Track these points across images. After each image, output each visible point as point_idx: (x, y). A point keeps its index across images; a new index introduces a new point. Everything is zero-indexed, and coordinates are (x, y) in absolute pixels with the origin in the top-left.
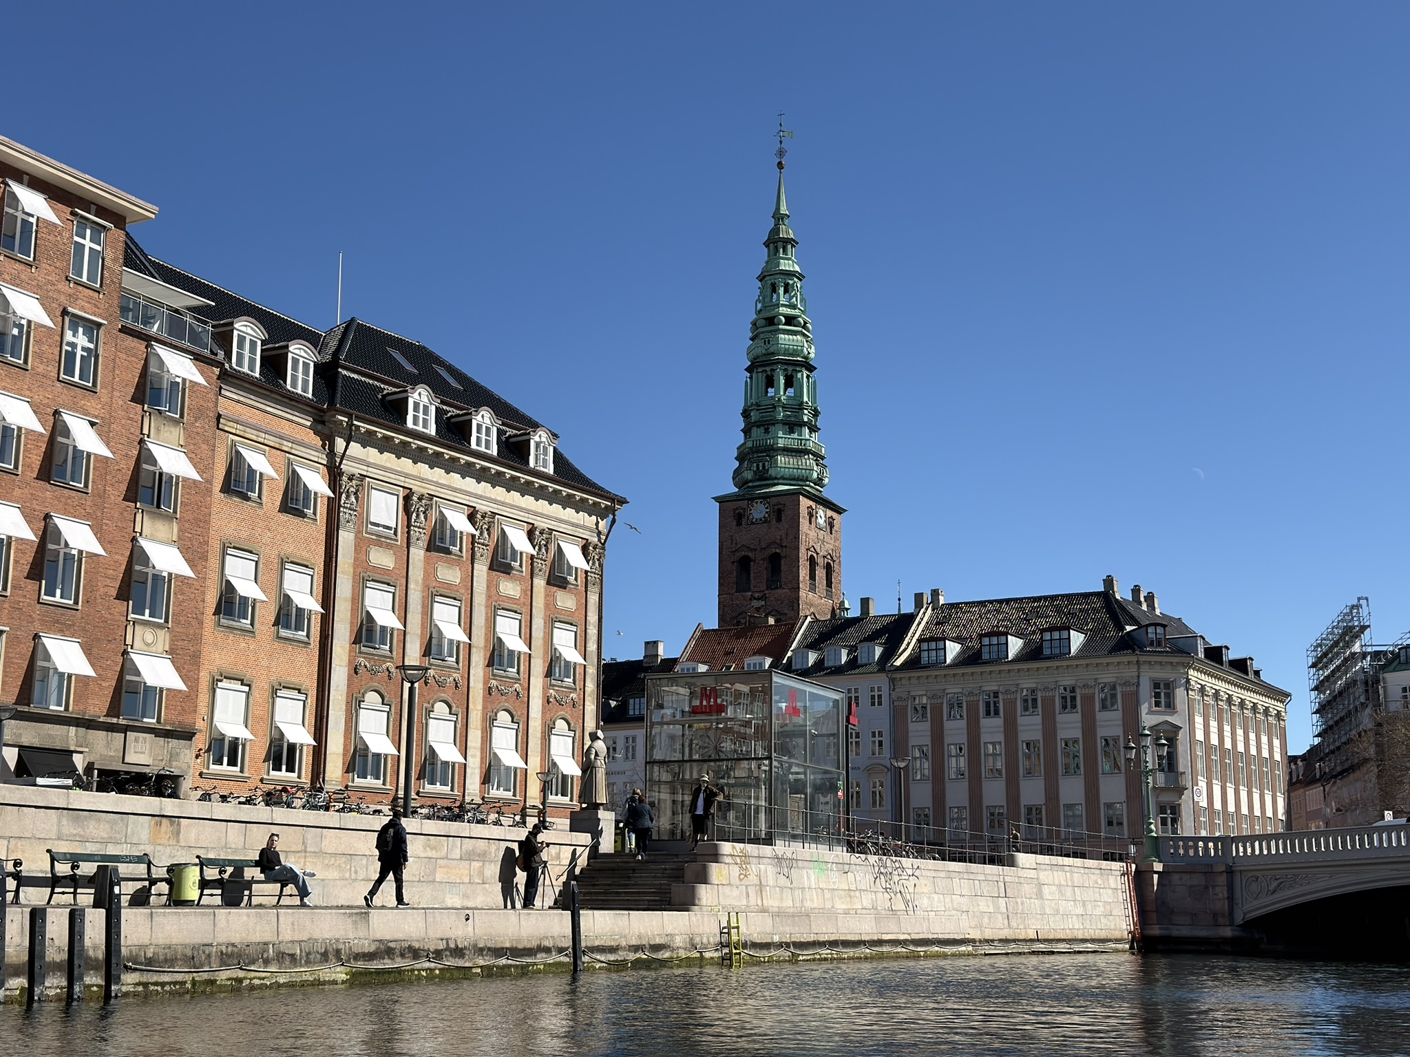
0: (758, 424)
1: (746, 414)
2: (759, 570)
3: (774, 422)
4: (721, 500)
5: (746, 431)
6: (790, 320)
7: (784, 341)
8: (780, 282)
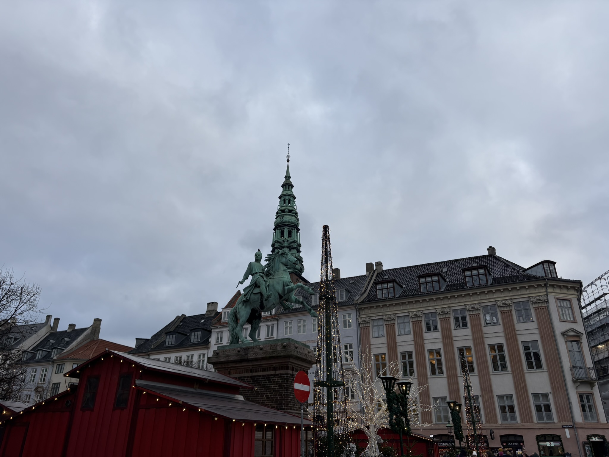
0: (278, 248)
1: (273, 245)
6: (290, 211)
7: (288, 218)
8: (287, 198)
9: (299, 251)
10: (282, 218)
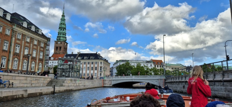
0: (60, 34)
1: (58, 33)
2: (59, 49)
3: (61, 34)
4: (55, 41)
5: (58, 34)
6: (64, 24)
7: (63, 26)
8: (63, 20)
9: (65, 35)
10: (61, 26)
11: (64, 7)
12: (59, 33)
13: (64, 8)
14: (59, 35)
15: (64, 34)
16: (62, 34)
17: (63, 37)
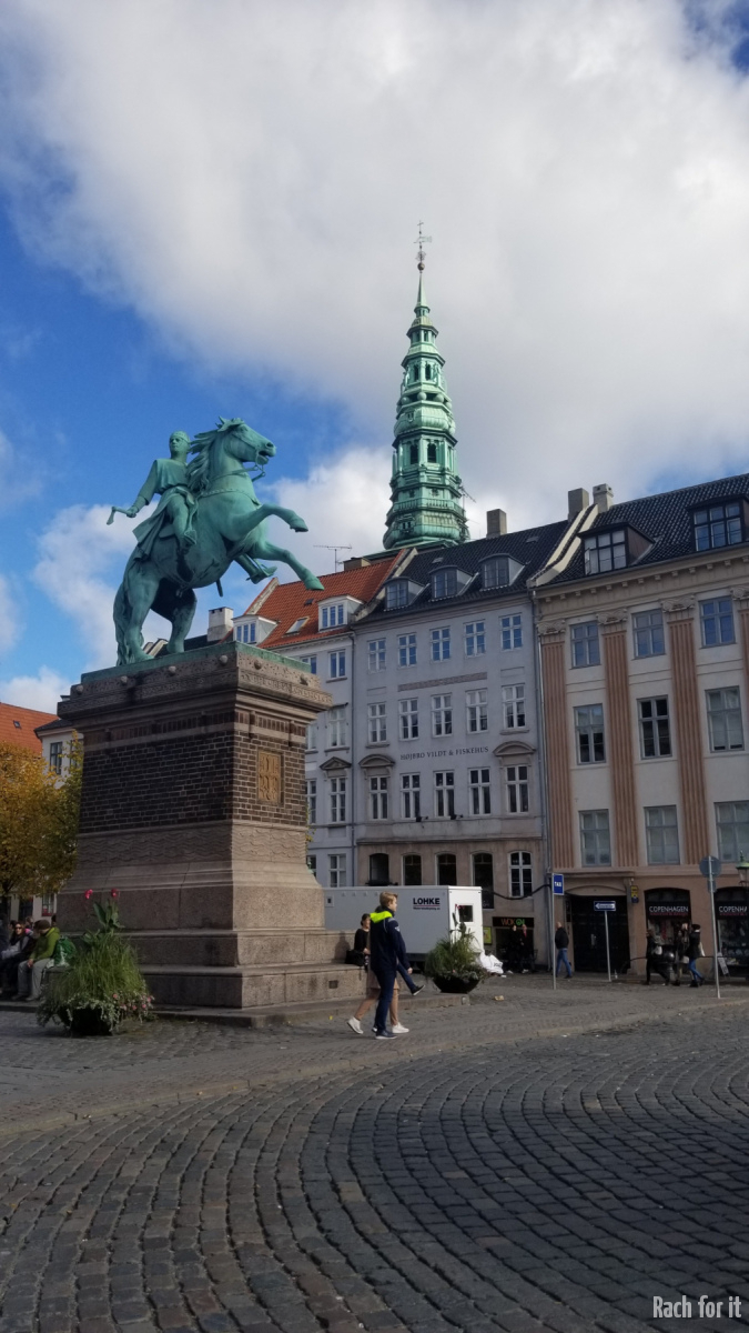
1: (394, 484)
3: (419, 486)
5: (394, 498)
7: (427, 415)
8: (422, 364)
10: (411, 415)
11: (421, 256)
12: (402, 482)
13: (420, 267)
14: (403, 497)
15: (443, 487)
16: (429, 486)
17: (428, 509)
